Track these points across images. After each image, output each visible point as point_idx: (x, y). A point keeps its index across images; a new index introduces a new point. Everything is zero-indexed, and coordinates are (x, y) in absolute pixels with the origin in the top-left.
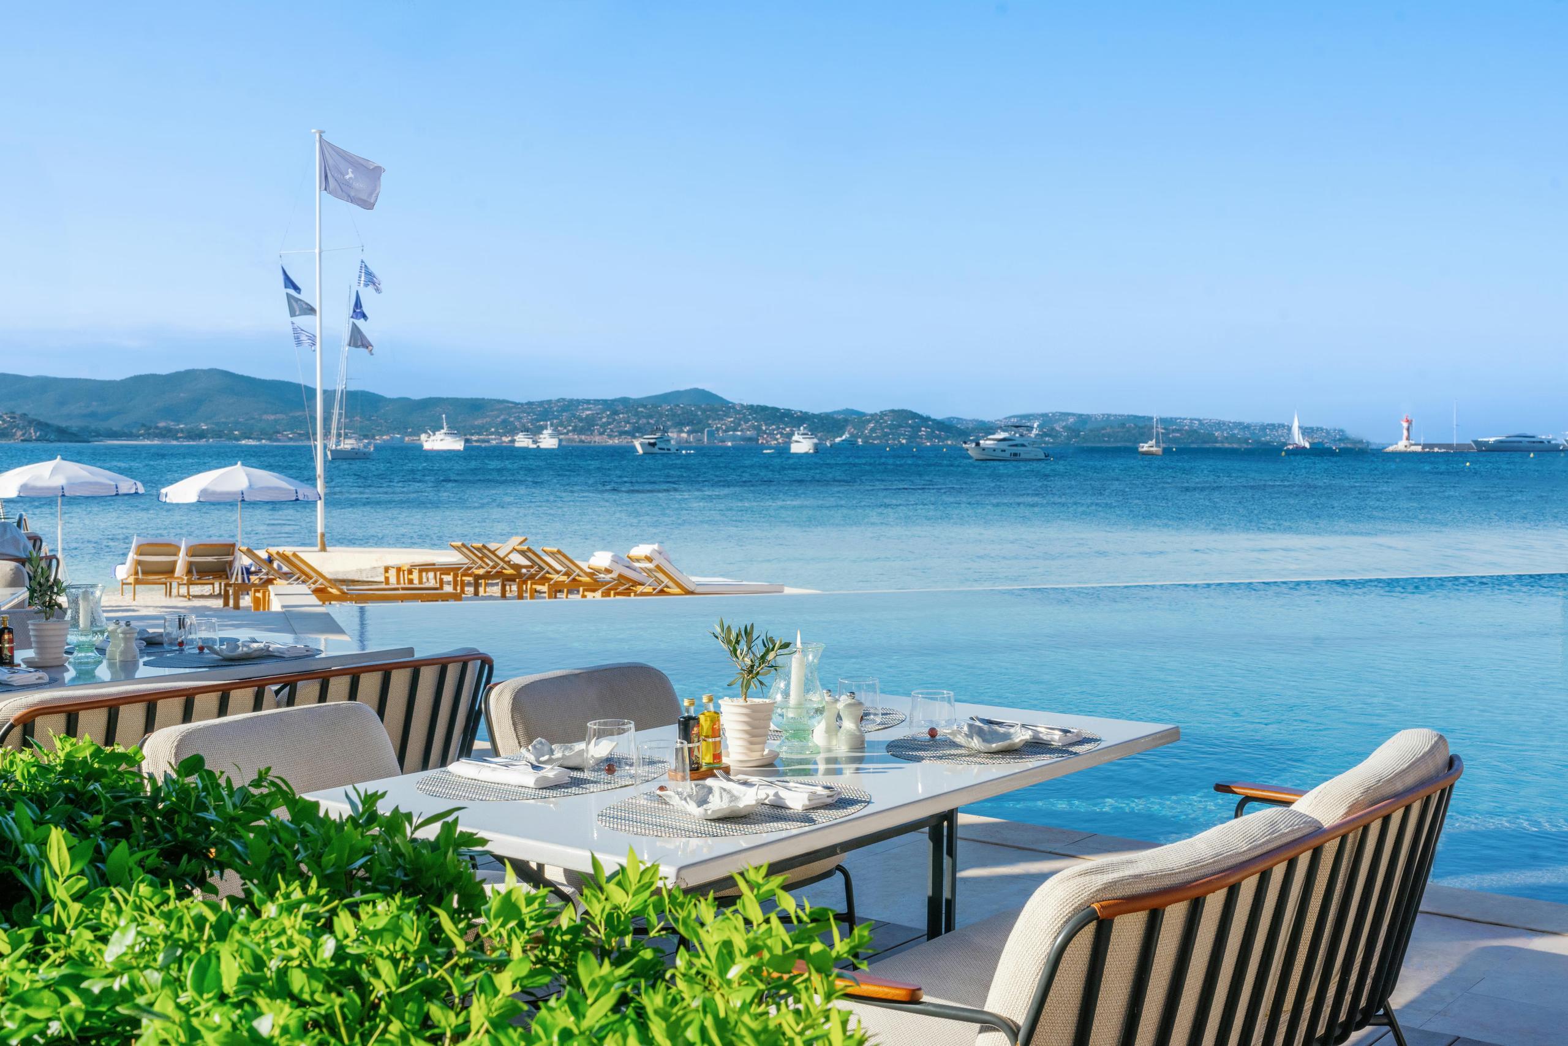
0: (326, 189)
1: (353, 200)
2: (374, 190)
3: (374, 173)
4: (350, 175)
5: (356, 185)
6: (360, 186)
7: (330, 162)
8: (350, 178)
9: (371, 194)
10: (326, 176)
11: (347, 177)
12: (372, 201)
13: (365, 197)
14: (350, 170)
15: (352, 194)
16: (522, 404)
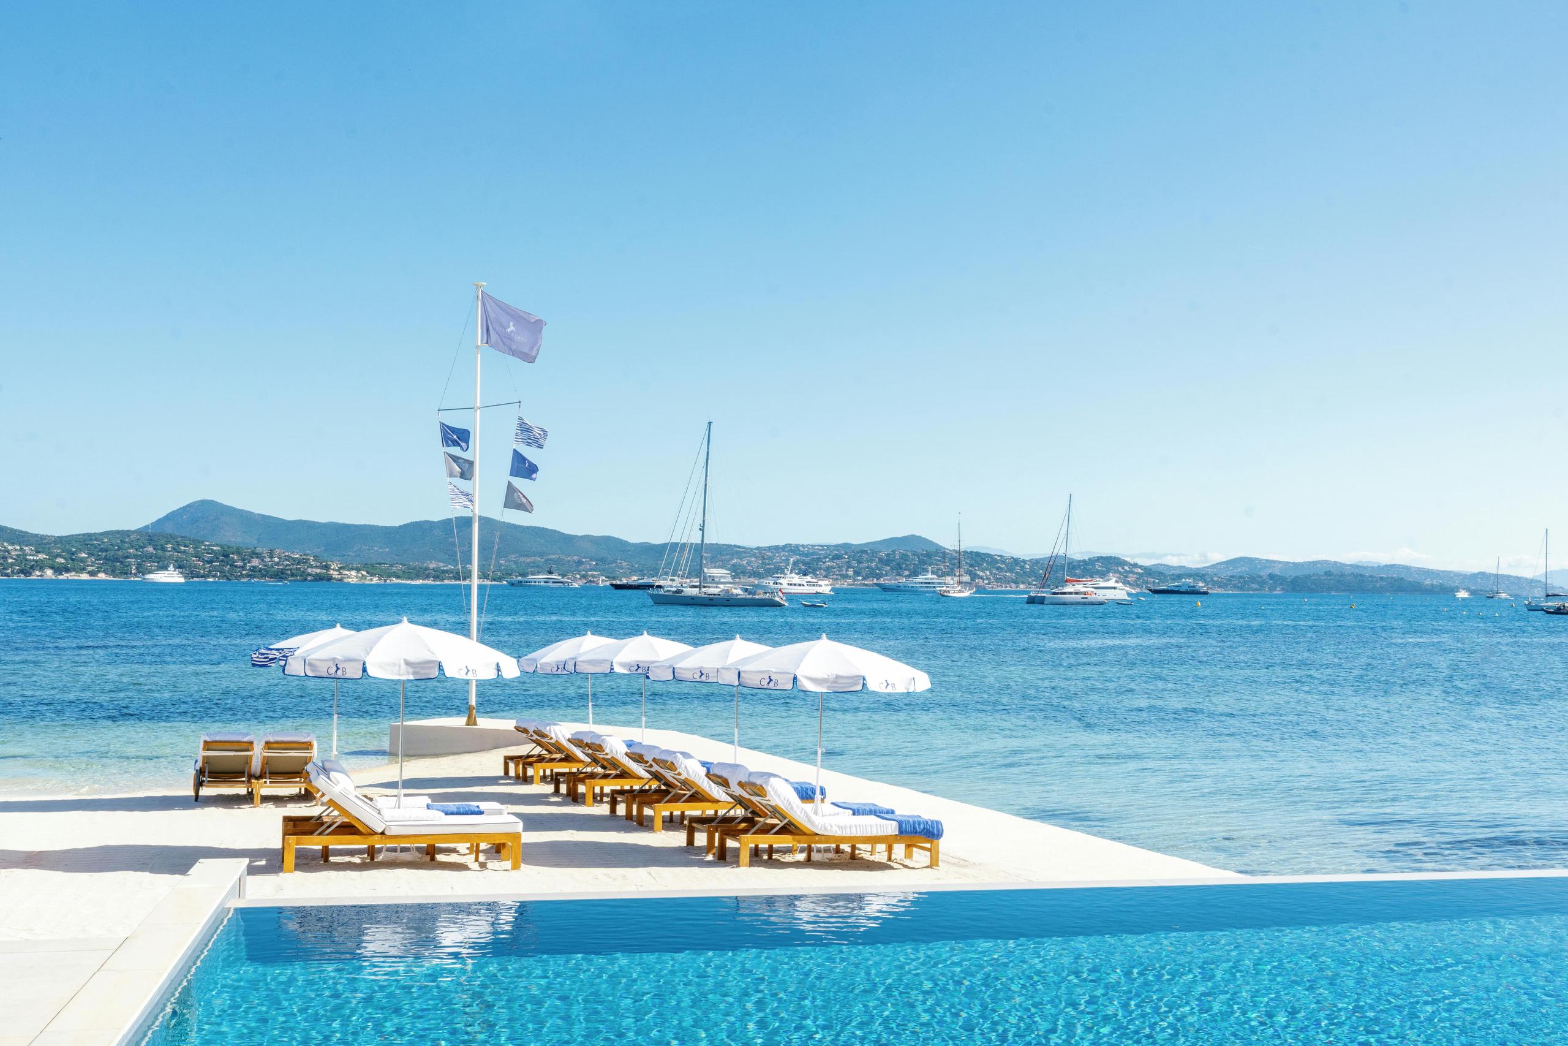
0: (487, 343)
1: (514, 353)
2: (535, 343)
3: (536, 327)
4: (512, 328)
5: (519, 338)
6: (522, 339)
7: (492, 315)
8: (512, 332)
9: (532, 348)
10: (488, 330)
11: (509, 330)
12: (534, 354)
13: (526, 350)
14: (511, 323)
15: (514, 347)
16: (752, 549)
